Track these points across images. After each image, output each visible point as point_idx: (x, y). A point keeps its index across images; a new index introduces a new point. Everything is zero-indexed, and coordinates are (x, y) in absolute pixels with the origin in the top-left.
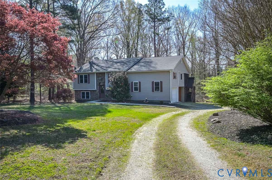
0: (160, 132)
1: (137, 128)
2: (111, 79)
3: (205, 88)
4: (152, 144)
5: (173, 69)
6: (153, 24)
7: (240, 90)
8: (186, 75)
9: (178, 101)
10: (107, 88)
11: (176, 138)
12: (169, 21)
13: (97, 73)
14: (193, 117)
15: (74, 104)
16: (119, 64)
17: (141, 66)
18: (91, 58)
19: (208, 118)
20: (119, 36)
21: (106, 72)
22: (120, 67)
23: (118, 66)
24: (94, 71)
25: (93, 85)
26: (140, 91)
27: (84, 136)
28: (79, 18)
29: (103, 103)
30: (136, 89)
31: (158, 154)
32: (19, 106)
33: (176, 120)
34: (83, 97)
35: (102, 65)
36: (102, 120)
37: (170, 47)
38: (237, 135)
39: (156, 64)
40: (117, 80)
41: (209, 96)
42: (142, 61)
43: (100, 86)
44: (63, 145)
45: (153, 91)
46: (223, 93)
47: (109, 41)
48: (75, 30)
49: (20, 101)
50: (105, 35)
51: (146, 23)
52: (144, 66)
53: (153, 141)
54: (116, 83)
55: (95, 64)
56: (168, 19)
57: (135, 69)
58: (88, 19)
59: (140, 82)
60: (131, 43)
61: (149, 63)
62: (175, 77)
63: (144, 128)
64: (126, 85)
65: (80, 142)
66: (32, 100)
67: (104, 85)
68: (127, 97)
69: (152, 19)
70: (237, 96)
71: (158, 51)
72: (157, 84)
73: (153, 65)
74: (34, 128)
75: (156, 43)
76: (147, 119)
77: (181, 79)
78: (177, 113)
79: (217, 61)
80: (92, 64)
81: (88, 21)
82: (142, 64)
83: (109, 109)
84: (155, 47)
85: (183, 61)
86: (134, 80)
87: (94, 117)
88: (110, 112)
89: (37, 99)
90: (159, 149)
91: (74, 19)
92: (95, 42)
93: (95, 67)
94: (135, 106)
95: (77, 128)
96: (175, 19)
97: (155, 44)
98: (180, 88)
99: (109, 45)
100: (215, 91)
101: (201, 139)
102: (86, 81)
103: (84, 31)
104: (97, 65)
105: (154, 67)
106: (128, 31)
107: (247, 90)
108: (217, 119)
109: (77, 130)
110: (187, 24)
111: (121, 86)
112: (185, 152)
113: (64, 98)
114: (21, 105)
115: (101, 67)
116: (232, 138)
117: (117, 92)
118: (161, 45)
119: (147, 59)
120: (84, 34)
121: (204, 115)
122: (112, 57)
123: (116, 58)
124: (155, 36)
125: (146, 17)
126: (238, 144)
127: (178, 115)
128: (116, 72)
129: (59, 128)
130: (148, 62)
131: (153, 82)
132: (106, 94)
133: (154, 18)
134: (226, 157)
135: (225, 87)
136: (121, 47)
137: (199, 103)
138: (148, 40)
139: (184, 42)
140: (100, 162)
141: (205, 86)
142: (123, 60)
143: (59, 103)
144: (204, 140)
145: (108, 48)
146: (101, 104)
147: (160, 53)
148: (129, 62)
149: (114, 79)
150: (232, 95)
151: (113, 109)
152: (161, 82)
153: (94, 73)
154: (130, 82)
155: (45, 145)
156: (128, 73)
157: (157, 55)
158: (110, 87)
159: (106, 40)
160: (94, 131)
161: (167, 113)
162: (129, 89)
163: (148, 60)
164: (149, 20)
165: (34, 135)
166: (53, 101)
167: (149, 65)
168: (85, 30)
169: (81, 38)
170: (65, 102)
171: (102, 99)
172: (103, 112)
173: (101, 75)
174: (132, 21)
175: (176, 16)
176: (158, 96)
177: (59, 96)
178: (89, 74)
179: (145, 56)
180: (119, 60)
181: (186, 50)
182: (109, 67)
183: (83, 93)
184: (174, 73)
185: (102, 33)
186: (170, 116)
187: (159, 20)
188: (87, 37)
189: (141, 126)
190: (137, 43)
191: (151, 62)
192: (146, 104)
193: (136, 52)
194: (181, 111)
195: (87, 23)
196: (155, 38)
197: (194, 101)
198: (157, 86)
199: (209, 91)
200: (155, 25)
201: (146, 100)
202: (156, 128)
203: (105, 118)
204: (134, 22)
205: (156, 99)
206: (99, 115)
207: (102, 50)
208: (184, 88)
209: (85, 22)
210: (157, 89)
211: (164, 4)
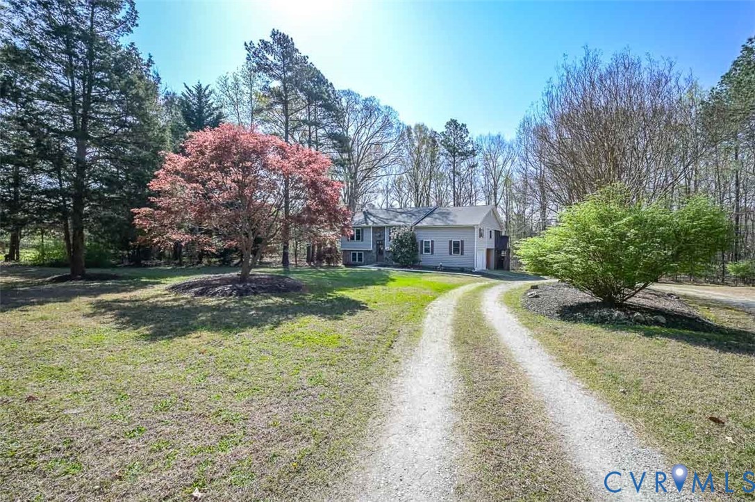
0: (459, 307)
1: (430, 301)
2: (394, 236)
3: (518, 252)
4: (448, 320)
5: (479, 223)
6: (451, 159)
7: (561, 256)
8: (497, 233)
9: (485, 268)
10: (387, 248)
11: (479, 314)
12: (475, 155)
13: (373, 227)
14: (505, 290)
15: (341, 269)
16: (404, 215)
17: (436, 218)
18: (363, 206)
19: (524, 291)
20: (404, 175)
21: (387, 227)
22: (406, 219)
23: (404, 217)
24: (371, 224)
25: (368, 244)
26: (433, 254)
27: (364, 308)
28: (350, 151)
29: (382, 268)
30: (427, 250)
31: (457, 330)
32: (268, 270)
33: (481, 293)
34: (354, 259)
35: (381, 216)
36: (383, 290)
37: (476, 192)
38: (557, 313)
39: (456, 216)
40: (401, 237)
41: (523, 263)
42: (437, 211)
43: (378, 245)
44: (343, 317)
45: (451, 254)
46: (541, 259)
47: (390, 182)
48: (344, 167)
49: (269, 263)
50: (384, 173)
51: (442, 158)
52: (439, 219)
53: (450, 316)
54: (400, 242)
55: (371, 214)
56: (473, 153)
57: (427, 222)
58: (363, 151)
59: (432, 241)
60: (421, 185)
61: (445, 215)
62: (481, 235)
63: (439, 302)
64: (413, 244)
65: (360, 314)
66: (285, 262)
67: (383, 244)
68: (416, 261)
69: (451, 152)
70: (558, 263)
71: (459, 197)
72: (456, 244)
73: (451, 218)
74: (300, 296)
75: (457, 186)
76: (443, 290)
77: (491, 237)
78: (483, 284)
79: (543, 213)
80: (366, 214)
81: (361, 155)
82: (437, 215)
83: (392, 276)
84: (454, 191)
85: (494, 213)
86: (423, 237)
87: (373, 287)
88: (393, 280)
89: (291, 261)
90: (458, 326)
91: (344, 151)
92: (371, 183)
93: (372, 218)
94: (424, 274)
95: (353, 298)
96: (484, 154)
97: (454, 187)
98: (488, 251)
99: (390, 187)
100: (531, 256)
101: (511, 317)
102: (358, 238)
103: (356, 169)
104: (374, 216)
105: (452, 221)
106: (417, 168)
107: (570, 256)
108: (534, 292)
109: (354, 301)
110: (500, 160)
111: (406, 247)
112: (490, 330)
113: (329, 260)
114: (270, 268)
115: (381, 219)
116: (551, 316)
117: (402, 253)
118: (463, 189)
119: (443, 209)
120: (355, 174)
121: (520, 288)
122: (393, 204)
123: (398, 206)
124: (454, 176)
125: (442, 149)
126: (557, 323)
127: (485, 287)
128: (400, 226)
129: (331, 298)
130: (444, 213)
131: (450, 242)
132: (385, 256)
133: (453, 151)
134: (538, 336)
135: (542, 251)
136: (407, 191)
137: (514, 272)
138: (445, 181)
139: (496, 185)
140: (390, 336)
141: (518, 249)
142: (409, 209)
143: (322, 267)
144: (515, 318)
145: (388, 192)
146: (380, 270)
147: (462, 200)
148: (418, 212)
149: (398, 235)
150: (551, 261)
151: (396, 276)
152: (462, 242)
153: (370, 227)
154: (418, 241)
155: (321, 316)
156: (417, 228)
157: (457, 202)
158: (391, 246)
159: (386, 180)
160: (376, 303)
161: (469, 283)
162: (418, 251)
163: (444, 211)
164: (447, 154)
165: (303, 305)
166: (312, 264)
167: (446, 217)
168: (357, 167)
169: (351, 178)
170: (329, 266)
171: (379, 263)
172: (384, 280)
173: (379, 230)
174: (423, 155)
175: (485, 149)
176: (456, 260)
177: (320, 257)
178: (363, 228)
179: (440, 204)
180: (405, 210)
181: (498, 196)
182: (391, 220)
183: (354, 254)
184: (480, 230)
185: (381, 172)
186: (473, 288)
187: (460, 154)
188: (359, 176)
189: (434, 299)
190: (429, 187)
191: (449, 214)
192: (442, 271)
193: (428, 199)
194: (488, 281)
195: (361, 158)
196: (454, 179)
197: (508, 269)
198: (456, 248)
199: (523, 257)
200: (455, 161)
201: (441, 266)
202: (454, 303)
203: (387, 288)
204: (426, 156)
205: (457, 265)
206: (378, 285)
207: (380, 195)
208: (494, 251)
209: (359, 156)
210: (456, 251)
211: (467, 132)
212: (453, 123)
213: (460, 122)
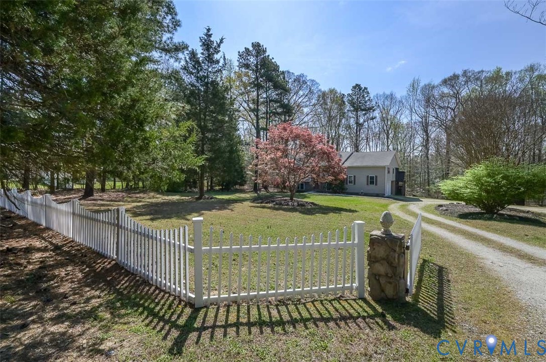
5: (388, 164)
6: (355, 113)
8: (397, 169)
9: (390, 194)
12: (374, 111)
26: (354, 184)
30: (350, 182)
45: (368, 184)
56: (373, 109)
57: (349, 163)
59: (355, 176)
62: (389, 172)
68: (343, 189)
69: (355, 108)
72: (372, 178)
77: (393, 173)
98: (392, 182)
131: (368, 177)
152: (376, 177)
162: (344, 183)
164: (352, 110)
176: (372, 189)
184: (388, 168)
187: (363, 110)
192: (362, 195)
197: (404, 195)
198: (372, 181)
200: (357, 115)
201: (362, 193)
205: (371, 192)
208: (395, 181)
210: (372, 183)
211: (368, 93)
212: (357, 87)
213: (363, 86)
